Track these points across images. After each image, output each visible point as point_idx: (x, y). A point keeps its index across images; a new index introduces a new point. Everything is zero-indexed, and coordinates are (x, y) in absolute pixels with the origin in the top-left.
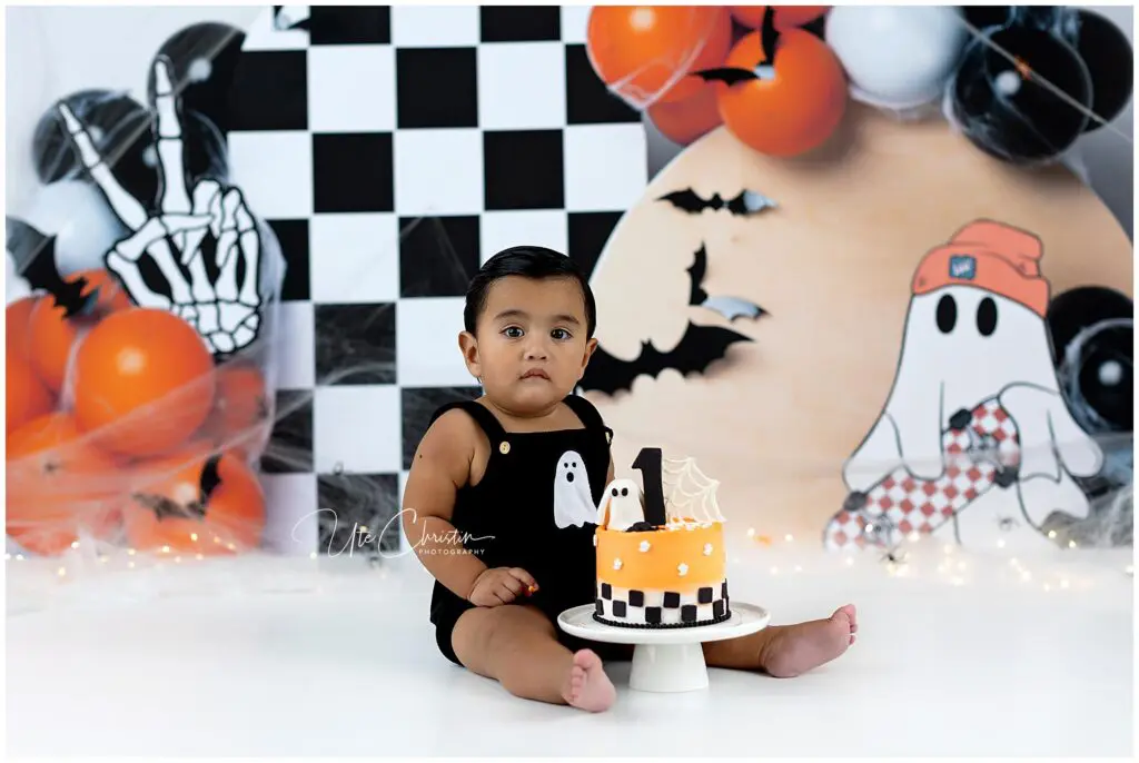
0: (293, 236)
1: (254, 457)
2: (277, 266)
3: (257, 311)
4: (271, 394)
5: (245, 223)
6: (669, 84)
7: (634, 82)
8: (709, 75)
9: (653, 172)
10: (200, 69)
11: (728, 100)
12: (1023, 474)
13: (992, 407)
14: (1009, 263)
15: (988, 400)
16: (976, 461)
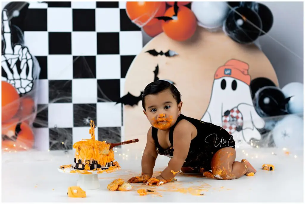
0: (43, 61)
1: (31, 123)
2: (38, 69)
3: (32, 82)
4: (36, 106)
5: (29, 57)
6: (149, 20)
7: (139, 20)
8: (159, 18)
9: (144, 44)
10: (16, 13)
11: (165, 25)
12: (244, 128)
13: (235, 110)
14: (240, 71)
15: (235, 108)
16: (231, 124)
